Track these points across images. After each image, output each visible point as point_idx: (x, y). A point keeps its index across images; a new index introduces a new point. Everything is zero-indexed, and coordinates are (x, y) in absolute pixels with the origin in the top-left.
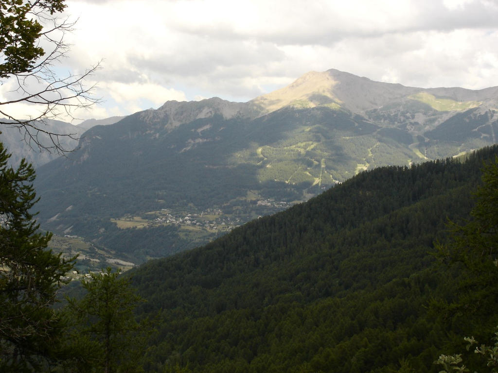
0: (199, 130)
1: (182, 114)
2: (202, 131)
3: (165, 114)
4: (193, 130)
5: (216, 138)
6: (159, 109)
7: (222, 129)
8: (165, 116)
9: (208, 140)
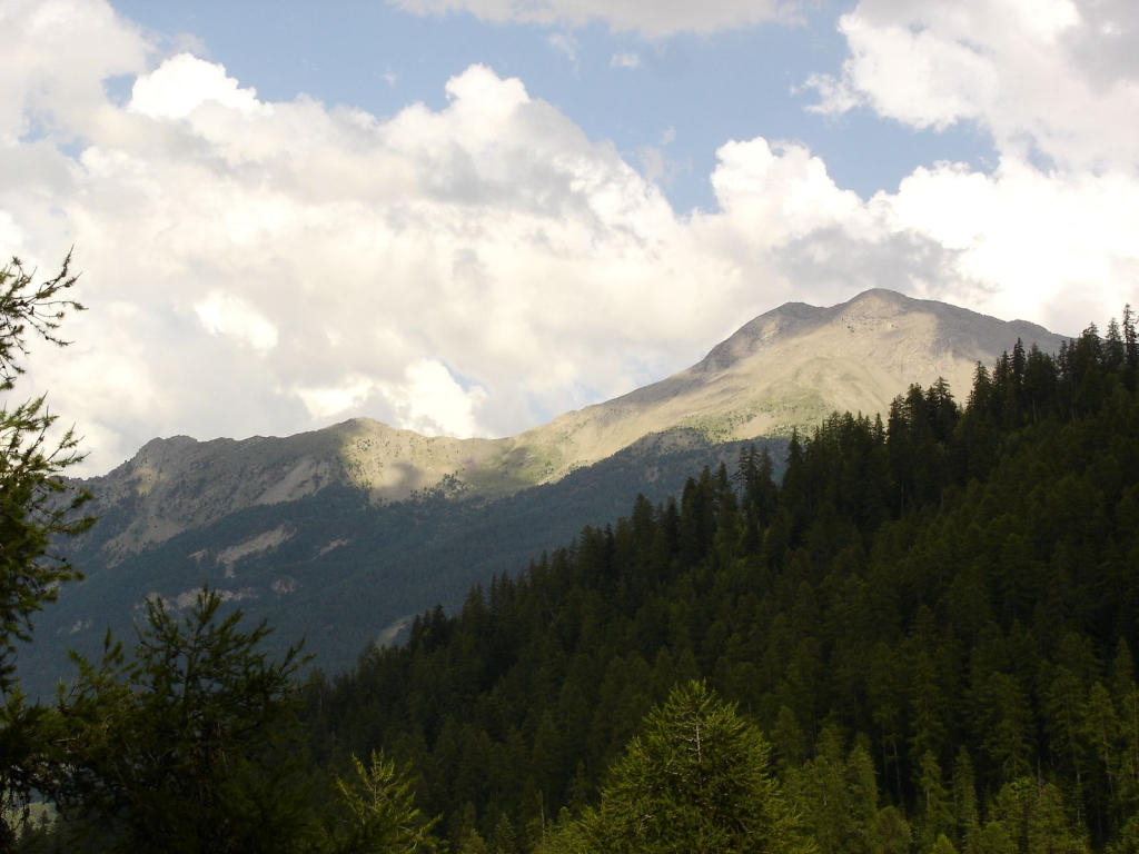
0: (232, 555)
1: (197, 492)
2: (243, 558)
3: (126, 495)
4: (198, 555)
5: (276, 586)
6: (114, 473)
7: (334, 545)
8: (123, 501)
9: (240, 597)
